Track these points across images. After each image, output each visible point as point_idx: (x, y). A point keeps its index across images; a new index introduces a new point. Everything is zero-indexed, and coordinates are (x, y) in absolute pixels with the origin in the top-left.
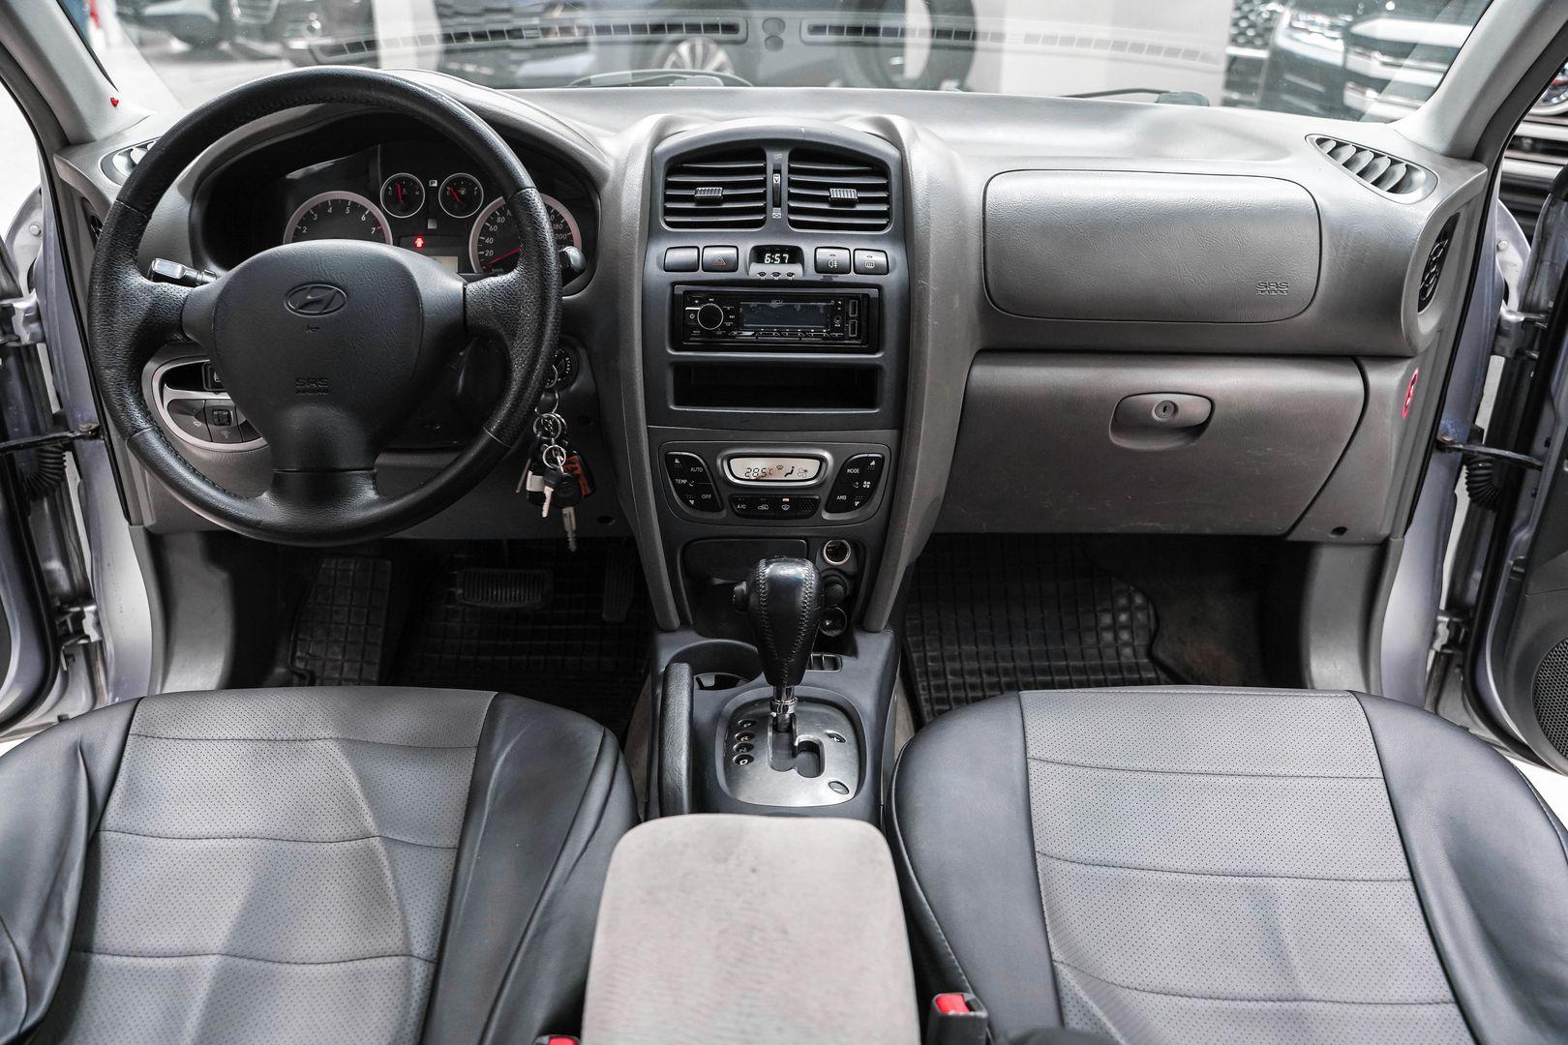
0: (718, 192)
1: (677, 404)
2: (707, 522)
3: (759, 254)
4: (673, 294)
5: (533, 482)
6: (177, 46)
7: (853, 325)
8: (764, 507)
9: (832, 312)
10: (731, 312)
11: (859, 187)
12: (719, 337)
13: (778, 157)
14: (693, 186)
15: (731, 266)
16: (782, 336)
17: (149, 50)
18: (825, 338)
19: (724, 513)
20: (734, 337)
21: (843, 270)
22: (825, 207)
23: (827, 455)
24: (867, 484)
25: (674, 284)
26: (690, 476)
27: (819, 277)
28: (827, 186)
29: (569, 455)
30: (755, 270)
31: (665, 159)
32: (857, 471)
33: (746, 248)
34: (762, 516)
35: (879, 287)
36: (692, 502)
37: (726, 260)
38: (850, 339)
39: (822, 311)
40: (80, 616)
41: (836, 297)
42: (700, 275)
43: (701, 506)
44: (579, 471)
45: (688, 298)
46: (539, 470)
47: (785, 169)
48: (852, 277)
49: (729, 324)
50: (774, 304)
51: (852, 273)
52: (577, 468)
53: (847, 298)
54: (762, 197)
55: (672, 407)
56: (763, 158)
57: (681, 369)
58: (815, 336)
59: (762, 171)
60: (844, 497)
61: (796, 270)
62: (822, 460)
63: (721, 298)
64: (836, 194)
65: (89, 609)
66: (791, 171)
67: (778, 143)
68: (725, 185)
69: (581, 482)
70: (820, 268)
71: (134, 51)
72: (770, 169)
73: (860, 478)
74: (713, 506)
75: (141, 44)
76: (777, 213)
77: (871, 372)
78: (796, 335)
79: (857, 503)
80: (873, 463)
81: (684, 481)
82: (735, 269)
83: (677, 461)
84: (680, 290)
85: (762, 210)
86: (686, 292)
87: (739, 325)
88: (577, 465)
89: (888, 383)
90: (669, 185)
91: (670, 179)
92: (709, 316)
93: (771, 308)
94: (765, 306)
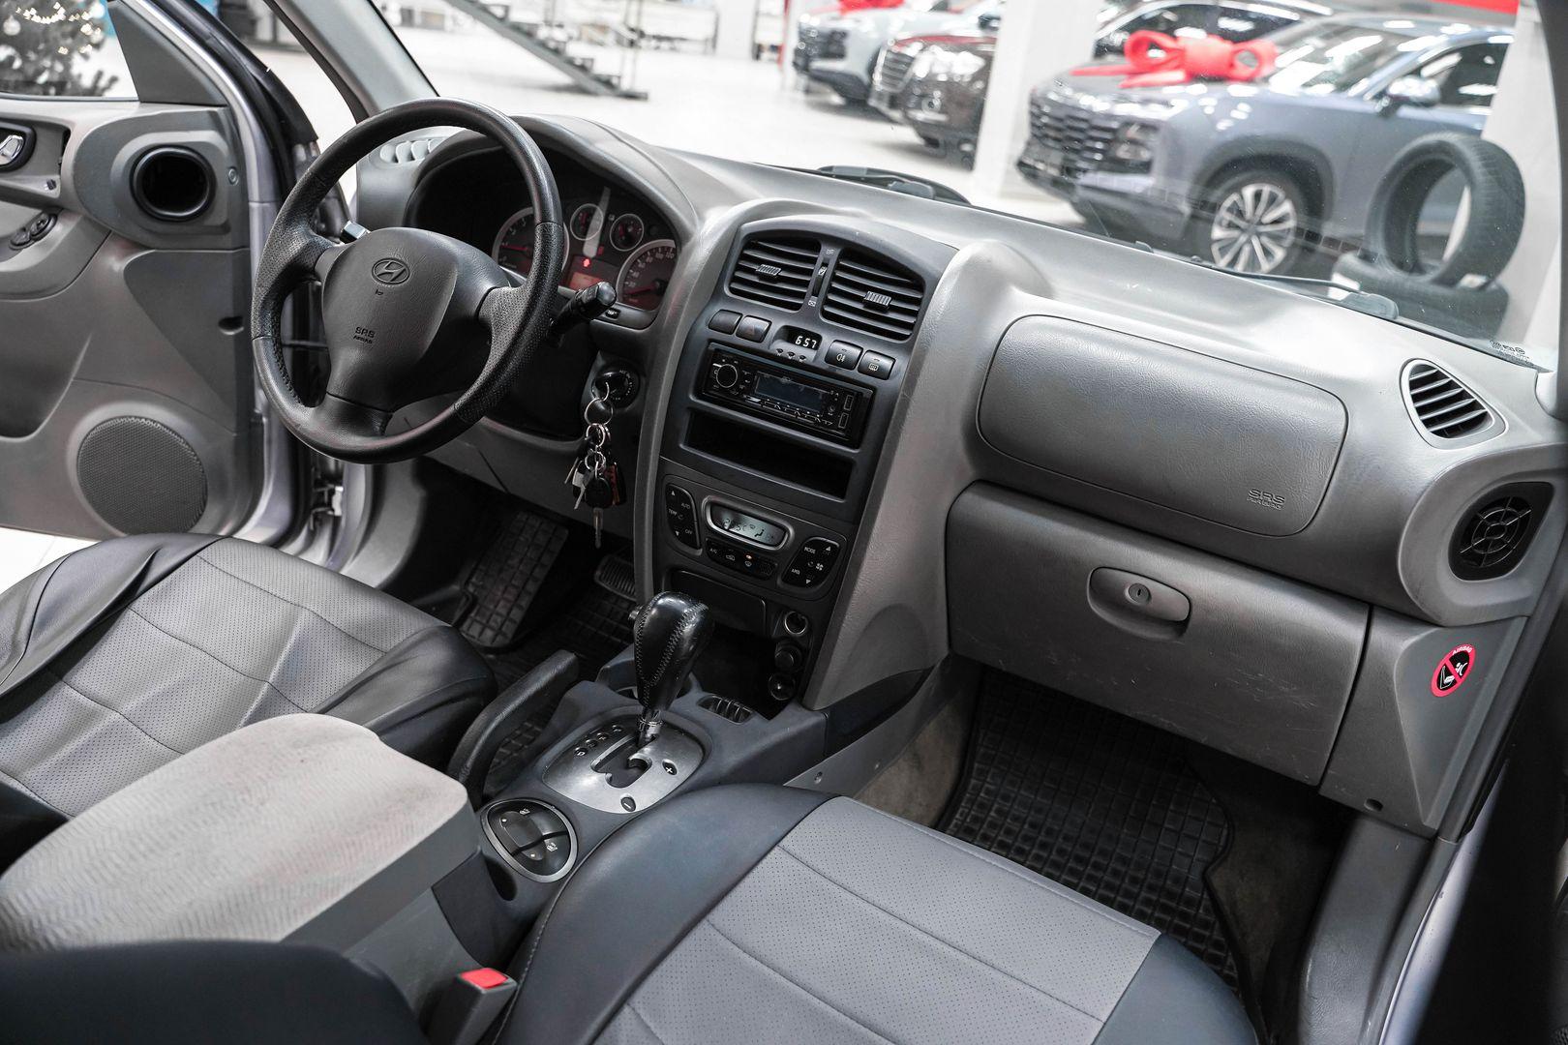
0: (774, 271)
1: (690, 444)
2: (685, 554)
3: (790, 334)
4: (707, 350)
5: (578, 479)
6: (836, 99)
7: (845, 418)
8: (731, 558)
9: (829, 400)
10: (747, 377)
11: (895, 297)
12: (733, 396)
13: (830, 252)
14: (760, 262)
15: (759, 336)
16: (783, 410)
17: (813, 98)
18: (817, 422)
19: (699, 552)
20: (744, 400)
21: (849, 364)
22: (860, 306)
23: (791, 530)
24: (820, 567)
25: (711, 340)
26: (681, 511)
27: (826, 366)
28: (866, 288)
29: (608, 464)
30: (785, 347)
31: (746, 234)
32: (813, 551)
33: (777, 326)
34: (728, 564)
35: (874, 389)
36: (677, 533)
37: (757, 331)
38: (838, 429)
39: (820, 397)
40: (332, 492)
41: (836, 388)
42: (734, 339)
43: (683, 538)
44: (613, 480)
45: (717, 356)
46: (582, 470)
47: (832, 264)
48: (854, 374)
49: (742, 387)
50: (784, 380)
51: (856, 371)
52: (611, 477)
53: (845, 392)
54: (805, 284)
55: (681, 446)
56: (817, 250)
57: (698, 414)
58: (808, 418)
59: (813, 261)
60: (797, 572)
61: (810, 355)
62: (785, 531)
63: (744, 364)
64: (872, 297)
65: (339, 489)
66: (838, 267)
67: (833, 240)
68: (784, 268)
69: (613, 490)
70: (831, 358)
71: (801, 96)
72: (819, 262)
73: (817, 558)
74: (690, 541)
75: (808, 91)
76: (813, 302)
77: (847, 464)
78: (792, 413)
79: (808, 581)
80: (829, 549)
81: (675, 513)
82: (760, 341)
83: (673, 493)
84: (714, 346)
85: (802, 296)
86: (717, 350)
87: (750, 391)
88: (613, 475)
89: (856, 478)
90: (743, 257)
91: (746, 252)
92: (726, 374)
93: (779, 382)
94: (776, 379)
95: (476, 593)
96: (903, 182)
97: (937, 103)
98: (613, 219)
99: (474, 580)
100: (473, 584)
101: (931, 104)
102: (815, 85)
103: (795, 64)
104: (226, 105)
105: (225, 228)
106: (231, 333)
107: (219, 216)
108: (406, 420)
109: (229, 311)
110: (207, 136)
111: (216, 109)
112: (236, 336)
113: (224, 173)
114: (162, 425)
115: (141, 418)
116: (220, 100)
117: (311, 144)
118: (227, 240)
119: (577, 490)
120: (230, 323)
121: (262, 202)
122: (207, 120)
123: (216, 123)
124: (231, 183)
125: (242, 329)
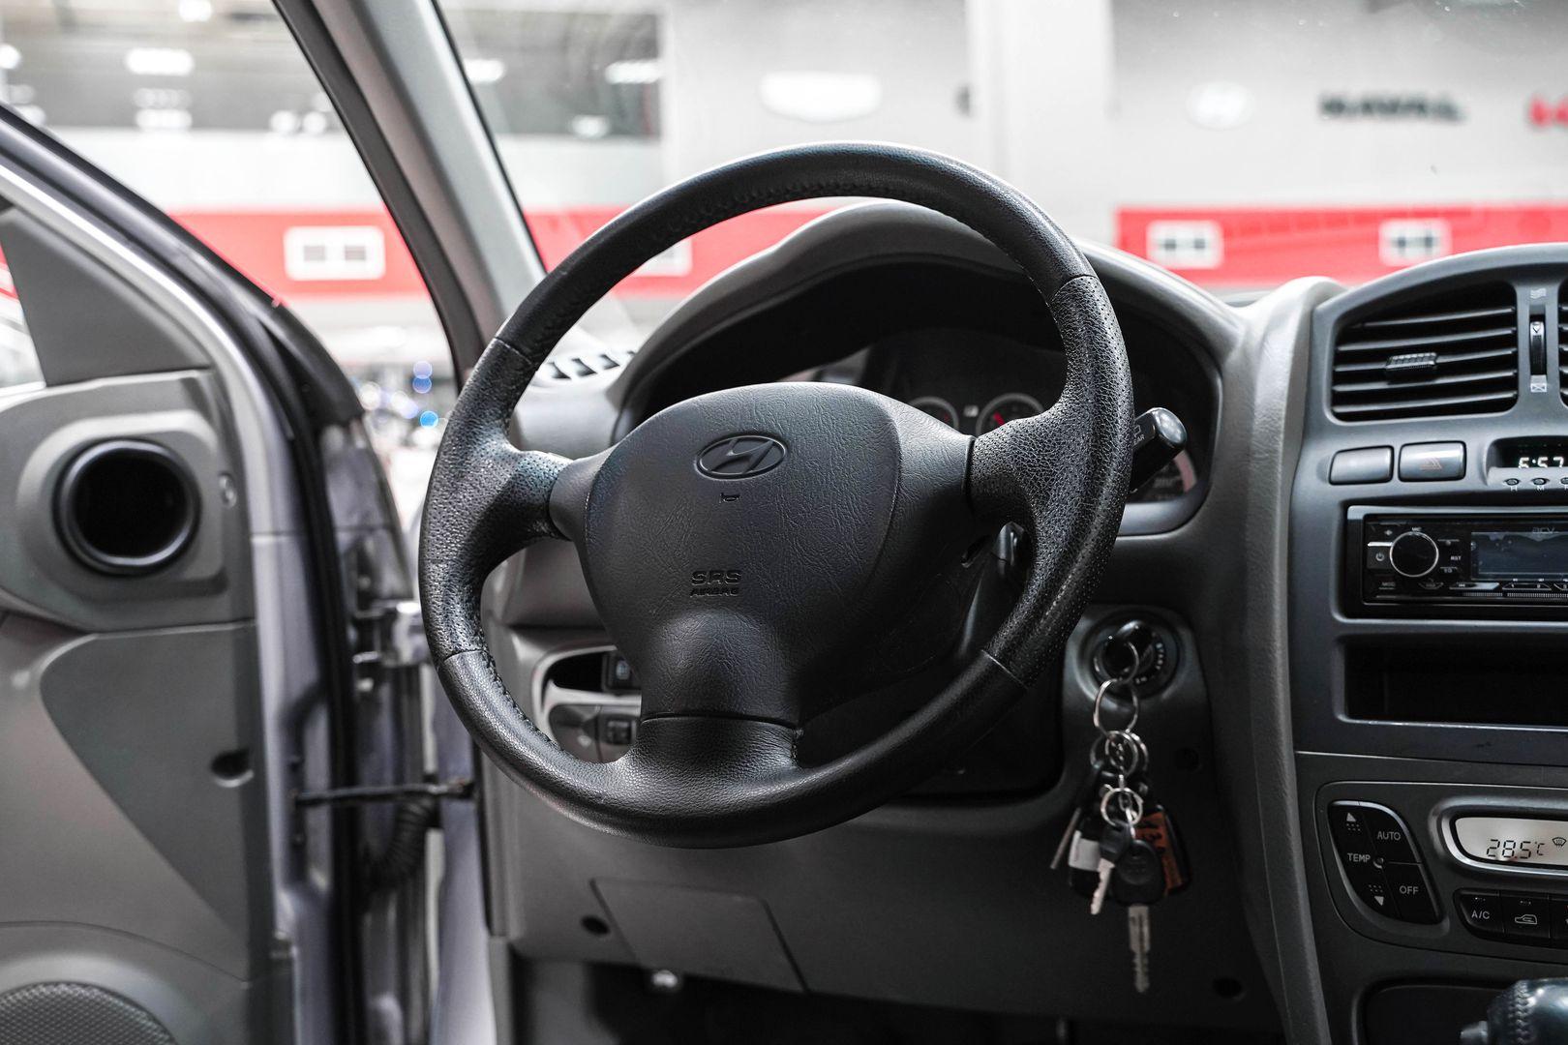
0: (1427, 360)
1: (1351, 715)
2: (1409, 943)
3: (1507, 453)
4: (1346, 523)
5: (1081, 852)
8: (1528, 920)
10: (1454, 548)
12: (1431, 593)
13: (1538, 297)
14: (1385, 355)
15: (1453, 472)
16: (1556, 591)
19: (1444, 926)
20: (1461, 593)
25: (1346, 505)
26: (1378, 849)
29: (1148, 811)
31: (1335, 316)
33: (1481, 444)
34: (1523, 937)
36: (1380, 900)
37: (1444, 464)
42: (1397, 488)
43: (1397, 909)
45: (1373, 526)
46: (1094, 829)
47: (1552, 315)
49: (1449, 570)
50: (1538, 535)
52: (1159, 836)
54: (1510, 361)
55: (1343, 718)
56: (1512, 300)
57: (1357, 648)
59: (1511, 320)
67: (1537, 273)
68: (1441, 349)
69: (1165, 863)
72: (1525, 315)
74: (1420, 912)
76: (1539, 384)
81: (1365, 858)
82: (1460, 475)
83: (1350, 818)
84: (1356, 513)
85: (1510, 383)
86: (1368, 517)
87: (1469, 572)
88: (1162, 831)
90: (1341, 358)
91: (1343, 349)
92: (1411, 554)
93: (1532, 542)
94: (1521, 537)
98: (975, 413)
104: (209, 367)
105: (217, 584)
106: (234, 783)
107: (204, 565)
109: (229, 743)
110: (183, 421)
111: (194, 374)
112: (243, 788)
113: (211, 484)
114: (102, 989)
115: (56, 984)
116: (200, 359)
117: (354, 425)
118: (222, 605)
120: (229, 764)
121: (276, 533)
122: (179, 394)
123: (195, 397)
124: (226, 501)
125: (249, 775)
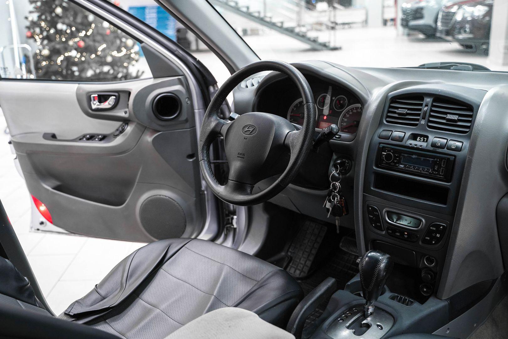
0: (405, 111)
1: (376, 187)
2: (378, 234)
3: (414, 137)
4: (379, 148)
5: (328, 205)
6: (421, 36)
7: (443, 170)
8: (398, 234)
9: (435, 163)
10: (397, 157)
11: (460, 115)
12: (392, 165)
13: (428, 100)
14: (398, 108)
15: (401, 139)
16: (414, 169)
17: (413, 37)
18: (430, 173)
19: (384, 232)
20: (397, 166)
21: (442, 147)
22: (444, 121)
23: (424, 220)
24: (438, 235)
25: (380, 143)
26: (374, 215)
27: (432, 149)
28: (446, 113)
29: (340, 198)
30: (413, 142)
31: (390, 97)
32: (434, 229)
33: (408, 134)
34: (397, 237)
35: (455, 156)
36: (374, 225)
37: (399, 137)
38: (440, 175)
39: (431, 162)
40: (232, 219)
41: (438, 157)
42: (390, 141)
43: (376, 227)
44: (343, 205)
45: (383, 149)
46: (330, 201)
47: (430, 105)
48: (445, 150)
49: (395, 161)
50: (414, 156)
51: (445, 149)
52: (342, 204)
53: (442, 159)
54: (419, 115)
55: (372, 188)
56: (423, 100)
57: (377, 174)
58: (426, 171)
59: (421, 105)
60: (428, 238)
61: (424, 145)
62: (421, 221)
63: (395, 151)
64: (449, 117)
65: (235, 217)
66: (433, 106)
67: (429, 95)
68: (409, 109)
69: (343, 209)
70: (434, 145)
71: (406, 38)
72: (424, 105)
73: (437, 232)
74: (380, 228)
75: (409, 35)
76: (423, 122)
77: (446, 190)
78: (419, 170)
79: (433, 242)
80: (442, 227)
81: (372, 217)
82: (401, 141)
83: (370, 208)
84: (382, 145)
85: (418, 120)
86: (383, 147)
87: (399, 163)
88: (343, 203)
89: (451, 195)
90: (390, 107)
91: (391, 105)
92: (388, 156)
93: (412, 158)
94: (410, 156)
95: (292, 255)
96: (458, 66)
97: (468, 30)
98: (334, 99)
99: (290, 250)
100: (290, 252)
101: (465, 31)
102: (412, 32)
103: (402, 25)
104: (184, 75)
105: (186, 121)
106: (191, 160)
107: (184, 117)
108: (259, 187)
109: (190, 153)
110: (178, 87)
111: (180, 77)
112: (193, 161)
113: (184, 100)
114: (168, 197)
115: (161, 195)
116: (181, 73)
117: (215, 85)
118: (188, 125)
119: (328, 210)
120: (190, 156)
121: (199, 109)
122: (177, 81)
123: (180, 82)
124: (188, 104)
125: (195, 158)
